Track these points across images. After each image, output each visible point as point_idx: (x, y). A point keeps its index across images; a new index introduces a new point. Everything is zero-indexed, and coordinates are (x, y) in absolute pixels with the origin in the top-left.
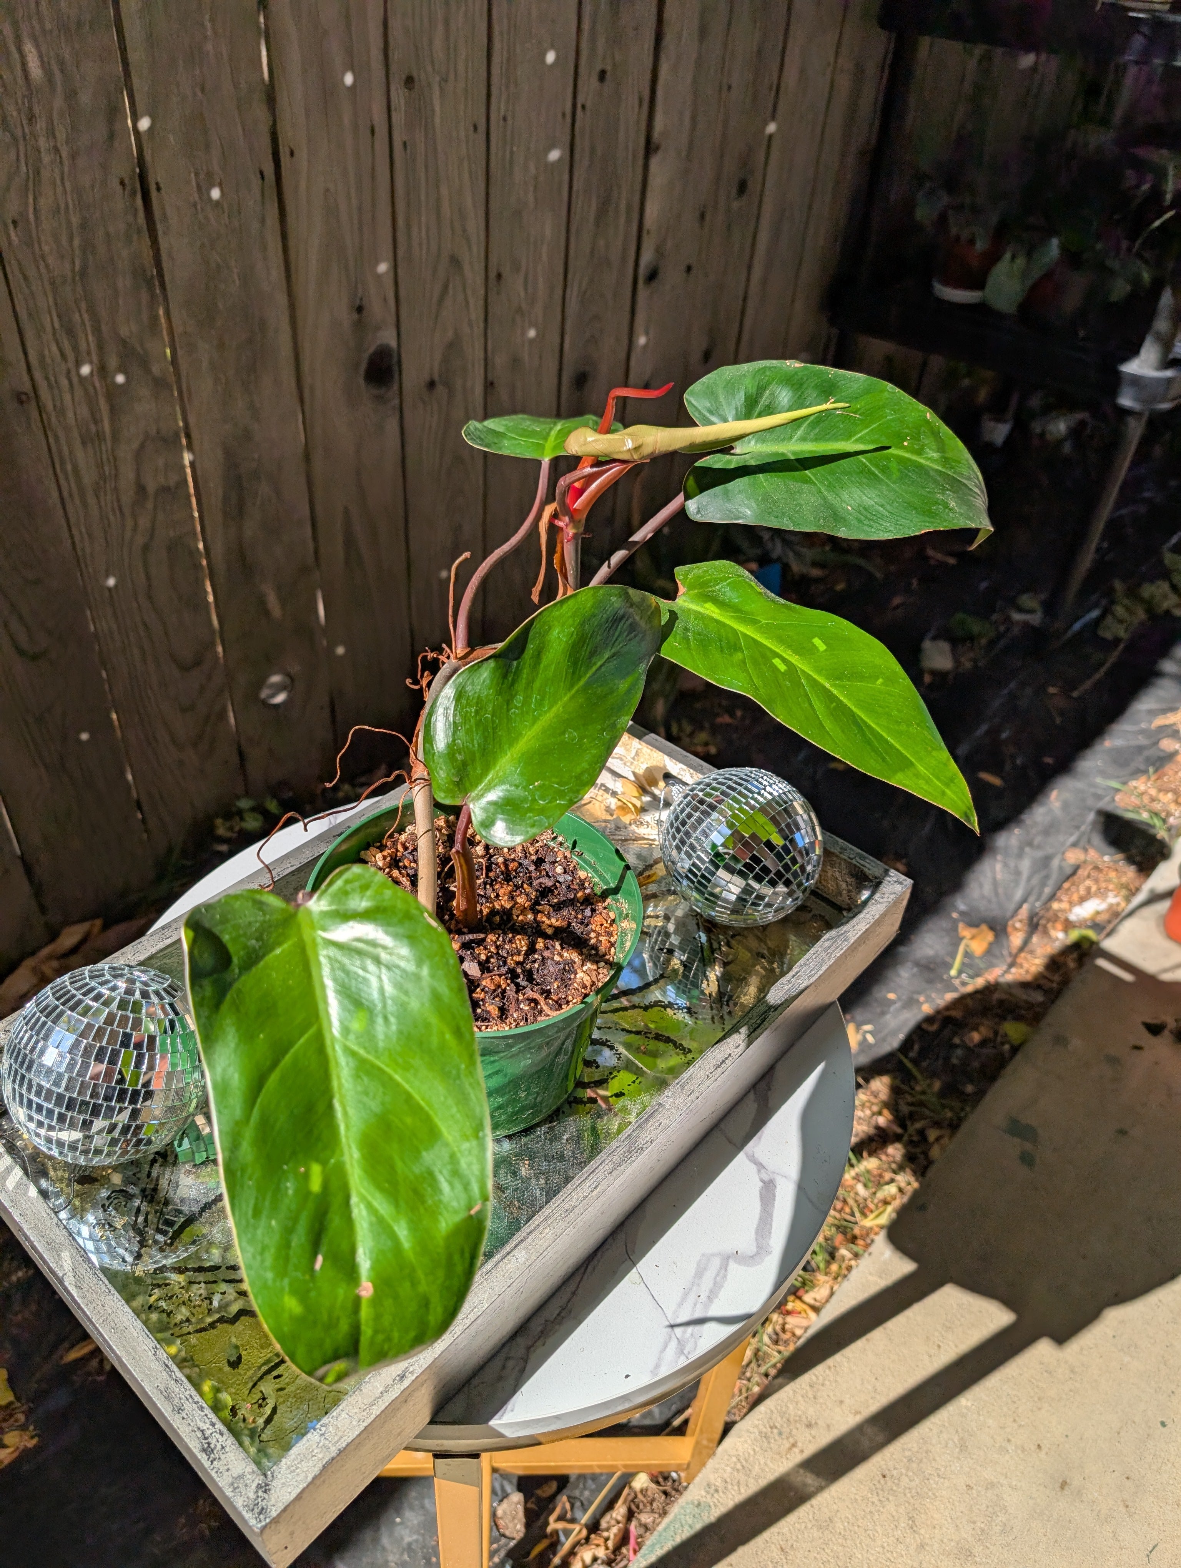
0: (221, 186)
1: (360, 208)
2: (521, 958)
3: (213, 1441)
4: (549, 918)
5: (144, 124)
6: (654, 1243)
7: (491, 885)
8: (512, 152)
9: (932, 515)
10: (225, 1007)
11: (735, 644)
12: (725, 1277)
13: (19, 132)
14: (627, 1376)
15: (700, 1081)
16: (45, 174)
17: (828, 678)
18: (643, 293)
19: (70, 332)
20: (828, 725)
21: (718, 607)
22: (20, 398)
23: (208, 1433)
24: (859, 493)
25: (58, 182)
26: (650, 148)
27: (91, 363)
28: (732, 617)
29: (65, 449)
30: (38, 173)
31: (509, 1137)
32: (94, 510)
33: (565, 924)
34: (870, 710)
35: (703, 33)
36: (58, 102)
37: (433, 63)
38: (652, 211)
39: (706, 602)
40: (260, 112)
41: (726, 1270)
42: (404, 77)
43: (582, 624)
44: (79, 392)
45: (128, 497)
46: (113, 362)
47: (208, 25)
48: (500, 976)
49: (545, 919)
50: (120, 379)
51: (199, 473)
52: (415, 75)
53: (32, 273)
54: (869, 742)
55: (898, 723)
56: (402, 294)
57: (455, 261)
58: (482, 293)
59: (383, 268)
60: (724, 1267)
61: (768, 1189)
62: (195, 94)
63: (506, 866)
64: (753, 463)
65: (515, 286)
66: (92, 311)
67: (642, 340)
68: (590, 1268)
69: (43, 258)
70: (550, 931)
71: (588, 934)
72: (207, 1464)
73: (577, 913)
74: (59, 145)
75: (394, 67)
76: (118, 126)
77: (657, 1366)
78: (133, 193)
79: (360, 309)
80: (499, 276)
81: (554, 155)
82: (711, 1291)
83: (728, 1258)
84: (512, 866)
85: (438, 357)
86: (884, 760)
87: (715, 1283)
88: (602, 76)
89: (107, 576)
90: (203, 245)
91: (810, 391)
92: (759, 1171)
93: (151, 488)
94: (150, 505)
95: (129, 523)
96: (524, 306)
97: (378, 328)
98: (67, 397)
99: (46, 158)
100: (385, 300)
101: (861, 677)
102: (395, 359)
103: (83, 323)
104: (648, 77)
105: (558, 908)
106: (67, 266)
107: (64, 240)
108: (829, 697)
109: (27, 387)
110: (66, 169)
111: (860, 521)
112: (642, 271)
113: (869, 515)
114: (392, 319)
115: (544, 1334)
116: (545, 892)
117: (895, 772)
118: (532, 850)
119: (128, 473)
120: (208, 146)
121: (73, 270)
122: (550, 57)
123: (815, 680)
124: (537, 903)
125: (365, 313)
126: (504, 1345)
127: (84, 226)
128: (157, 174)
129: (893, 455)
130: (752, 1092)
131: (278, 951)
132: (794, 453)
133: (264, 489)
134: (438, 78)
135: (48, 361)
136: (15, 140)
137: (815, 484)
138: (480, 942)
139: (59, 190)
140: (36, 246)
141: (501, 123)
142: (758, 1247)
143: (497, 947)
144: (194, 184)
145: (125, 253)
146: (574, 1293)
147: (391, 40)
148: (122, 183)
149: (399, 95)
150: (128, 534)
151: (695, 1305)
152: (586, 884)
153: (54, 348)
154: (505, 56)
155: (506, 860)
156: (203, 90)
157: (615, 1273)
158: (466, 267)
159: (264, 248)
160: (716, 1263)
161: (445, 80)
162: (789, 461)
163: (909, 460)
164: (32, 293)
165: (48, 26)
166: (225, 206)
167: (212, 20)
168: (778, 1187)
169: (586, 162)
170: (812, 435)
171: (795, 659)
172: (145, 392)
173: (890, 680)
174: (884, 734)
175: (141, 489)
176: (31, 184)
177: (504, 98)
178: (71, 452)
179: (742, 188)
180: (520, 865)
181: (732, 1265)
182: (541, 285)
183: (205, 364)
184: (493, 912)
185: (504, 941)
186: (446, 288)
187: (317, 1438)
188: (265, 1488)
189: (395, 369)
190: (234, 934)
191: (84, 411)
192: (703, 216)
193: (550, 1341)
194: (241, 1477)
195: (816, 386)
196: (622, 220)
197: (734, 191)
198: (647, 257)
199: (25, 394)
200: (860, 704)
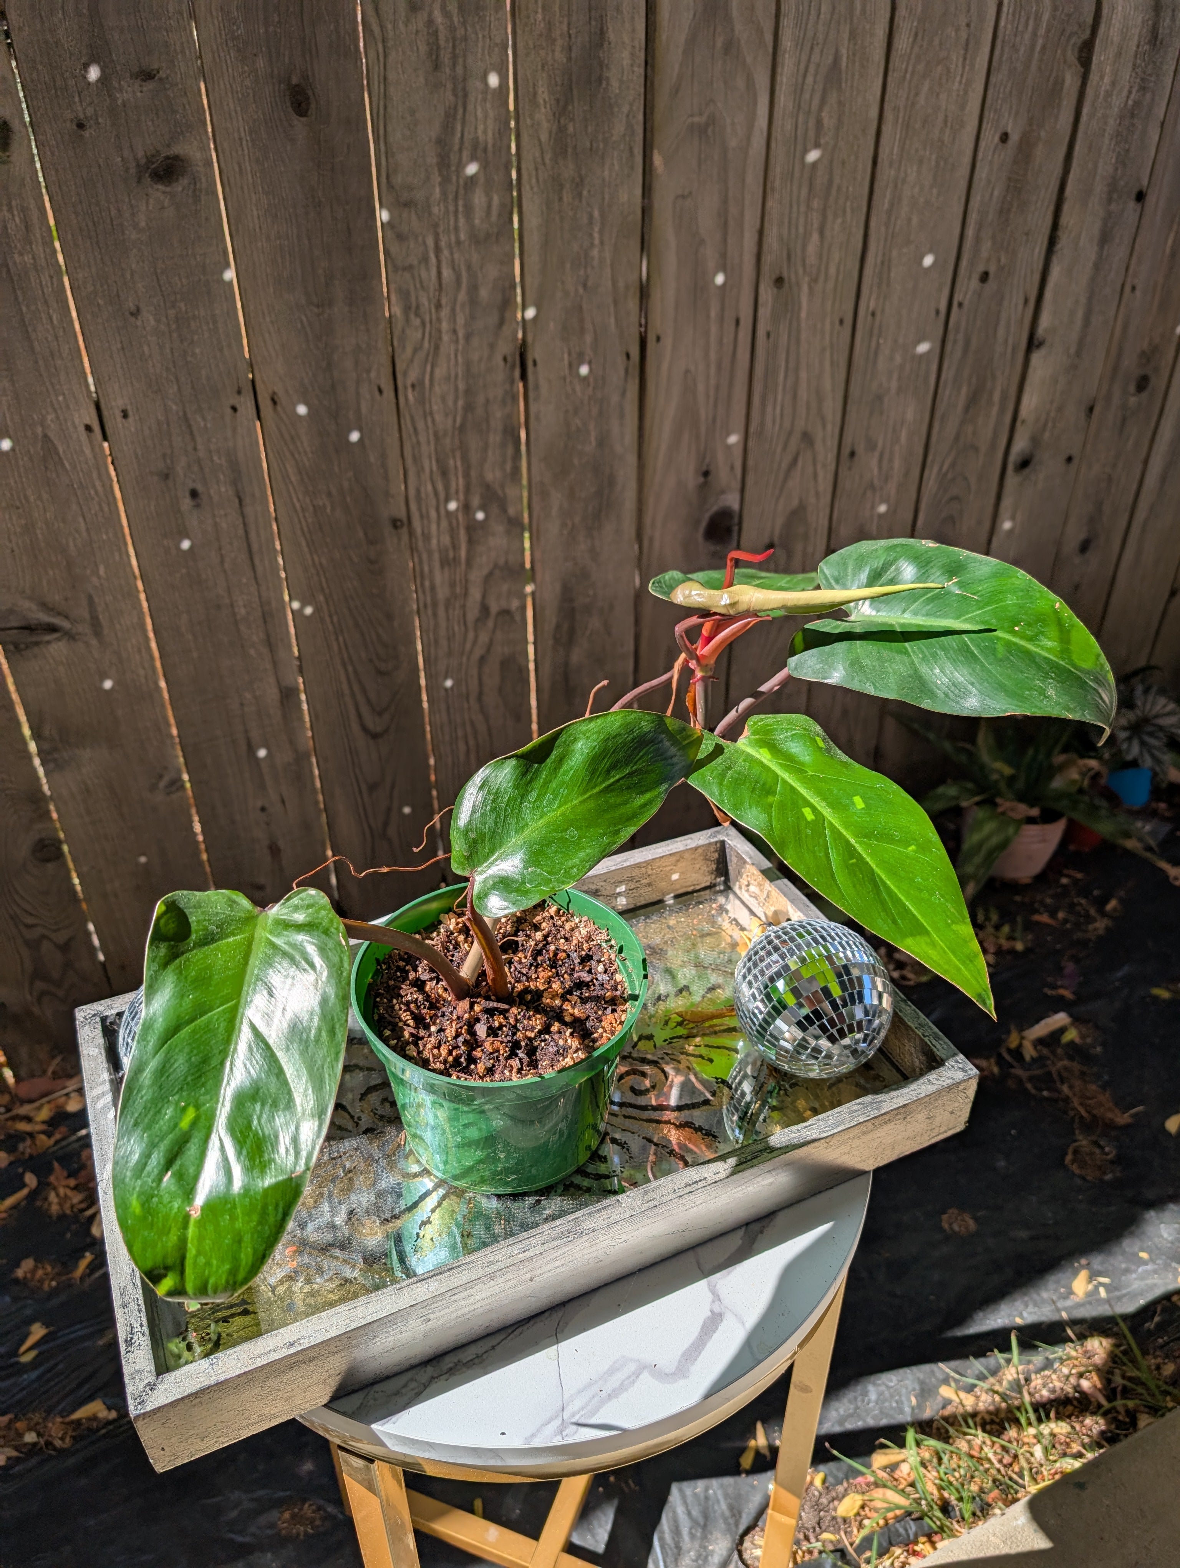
0: (590, 363)
1: (717, 388)
2: (532, 1035)
3: (135, 1338)
4: (573, 1007)
5: (530, 313)
6: (585, 1330)
7: (537, 967)
8: (878, 344)
9: (1022, 699)
10: (171, 967)
11: (771, 788)
12: (633, 1383)
13: (427, 319)
14: (503, 1434)
15: (665, 1192)
16: (443, 350)
17: (855, 835)
18: (1012, 479)
19: (444, 473)
20: (840, 878)
21: (771, 754)
22: (396, 523)
23: (135, 1330)
24: (952, 668)
25: (453, 356)
26: (1033, 343)
27: (458, 500)
28: (780, 764)
29: (426, 569)
30: (437, 348)
31: (499, 1196)
32: (443, 623)
33: (583, 1016)
34: (892, 872)
35: (1105, 238)
36: (462, 296)
37: (804, 266)
38: (1030, 402)
39: (761, 747)
40: (633, 304)
41: (638, 1377)
42: (774, 277)
43: (606, 740)
44: (444, 524)
45: (473, 613)
46: (476, 501)
47: (596, 235)
48: (502, 1042)
49: (569, 1007)
50: (480, 516)
51: (537, 601)
52: (785, 275)
53: (420, 425)
54: (883, 903)
55: (920, 890)
56: (751, 462)
57: (807, 438)
58: (833, 467)
59: (733, 439)
60: (637, 1374)
61: (714, 1321)
62: (577, 291)
63: (556, 955)
64: (858, 630)
65: (870, 465)
66: (465, 458)
67: (1007, 525)
68: (518, 1331)
69: (431, 414)
70: (568, 1019)
71: (597, 1028)
72: (123, 1352)
73: (599, 1009)
74: (458, 328)
75: (766, 268)
76: (508, 315)
77: (534, 1436)
78: (513, 367)
79: (706, 474)
80: (852, 454)
81: (923, 348)
82: (614, 1391)
83: (645, 1367)
84: (562, 955)
85: (780, 522)
86: (895, 922)
87: (622, 1384)
88: (985, 277)
89: (446, 678)
90: (567, 411)
91: (934, 570)
92: (713, 1302)
93: (494, 608)
94: (490, 623)
95: (471, 635)
96: (876, 481)
97: (723, 492)
98: (434, 527)
99: (446, 338)
100: (732, 468)
101: (890, 839)
102: (736, 520)
103: (456, 467)
104: (1037, 277)
105: (584, 1001)
106: (450, 421)
107: (450, 403)
108: (850, 851)
109: (403, 515)
110: (460, 347)
111: (946, 695)
112: (1013, 458)
113: (957, 691)
114: (736, 485)
115: (451, 1371)
116: (580, 985)
117: (904, 936)
118: (585, 946)
119: (476, 594)
120: (582, 331)
121: (454, 427)
122: (928, 260)
123: (840, 834)
124: (570, 992)
125: (710, 478)
126: (412, 1367)
127: (468, 392)
128: (536, 352)
129: (998, 638)
130: (744, 1229)
131: (231, 940)
132: (902, 625)
133: (595, 623)
134: (807, 279)
135: (423, 495)
136: (423, 324)
137: (909, 655)
138: (504, 1012)
139: (453, 362)
140: (427, 406)
141: (870, 318)
142: (677, 1368)
143: (517, 1020)
144: (566, 362)
145: (499, 414)
146: (493, 1348)
147: (765, 247)
148: (505, 359)
149: (767, 293)
150: (468, 646)
151: (593, 1397)
152: (619, 987)
153: (429, 487)
154: (879, 259)
155: (557, 949)
156: (585, 286)
157: (537, 1343)
158: (819, 445)
159: (622, 416)
160: (632, 1367)
161: (815, 280)
162: (894, 632)
163: (1015, 644)
164: (418, 443)
165: (462, 236)
166: (591, 380)
167: (601, 232)
168: (725, 1321)
169: (958, 353)
170: (924, 611)
171: (827, 812)
172: (499, 528)
173: (924, 847)
174: (903, 898)
175: (485, 609)
176: (430, 358)
177: (874, 297)
178: (431, 571)
179: (1143, 383)
180: (568, 956)
181: (645, 1376)
182: (897, 464)
183: (555, 511)
184: (526, 990)
185: (524, 1016)
186: (795, 461)
187: (206, 1366)
188: (152, 1387)
189: (736, 528)
190: (201, 918)
191: (446, 540)
192: (1091, 409)
193: (453, 1379)
194: (140, 1371)
195: (943, 566)
196: (995, 410)
197: (1132, 388)
198: (1020, 445)
199: (401, 521)
200: (882, 863)
